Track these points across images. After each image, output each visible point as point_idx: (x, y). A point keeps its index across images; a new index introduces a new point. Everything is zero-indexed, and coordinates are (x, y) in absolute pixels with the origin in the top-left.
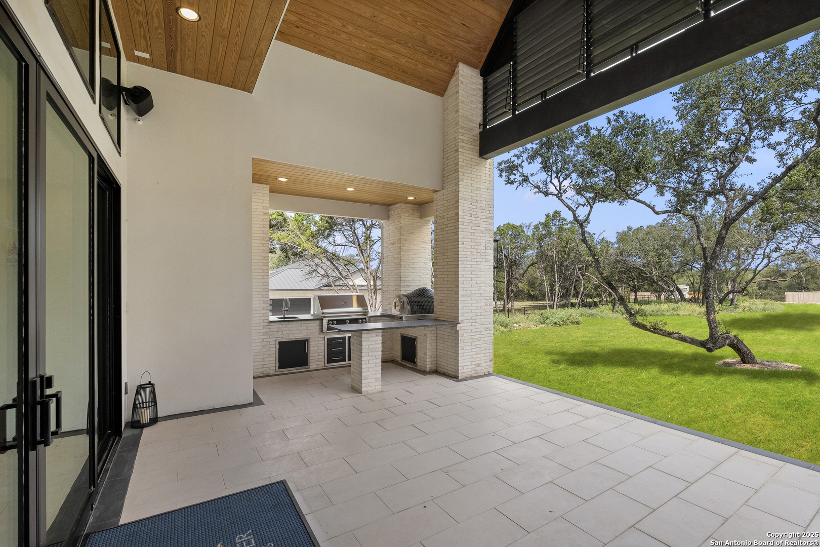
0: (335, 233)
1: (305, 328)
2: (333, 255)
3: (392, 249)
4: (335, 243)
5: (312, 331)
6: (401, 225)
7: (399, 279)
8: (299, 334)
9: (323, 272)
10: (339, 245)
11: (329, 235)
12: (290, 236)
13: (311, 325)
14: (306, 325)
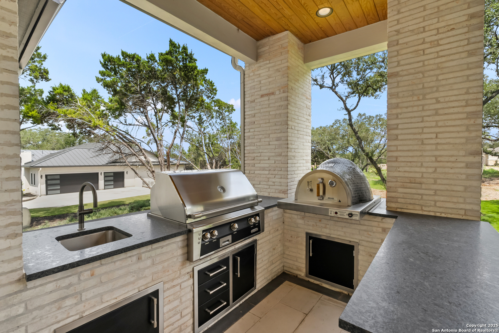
0: (127, 114)
1: (149, 262)
2: (126, 133)
3: (267, 102)
4: (126, 122)
5: (166, 264)
6: (289, 64)
7: (286, 146)
8: (133, 283)
9: (115, 149)
10: (131, 125)
11: (120, 115)
12: (78, 112)
13: (164, 250)
14: (153, 253)
